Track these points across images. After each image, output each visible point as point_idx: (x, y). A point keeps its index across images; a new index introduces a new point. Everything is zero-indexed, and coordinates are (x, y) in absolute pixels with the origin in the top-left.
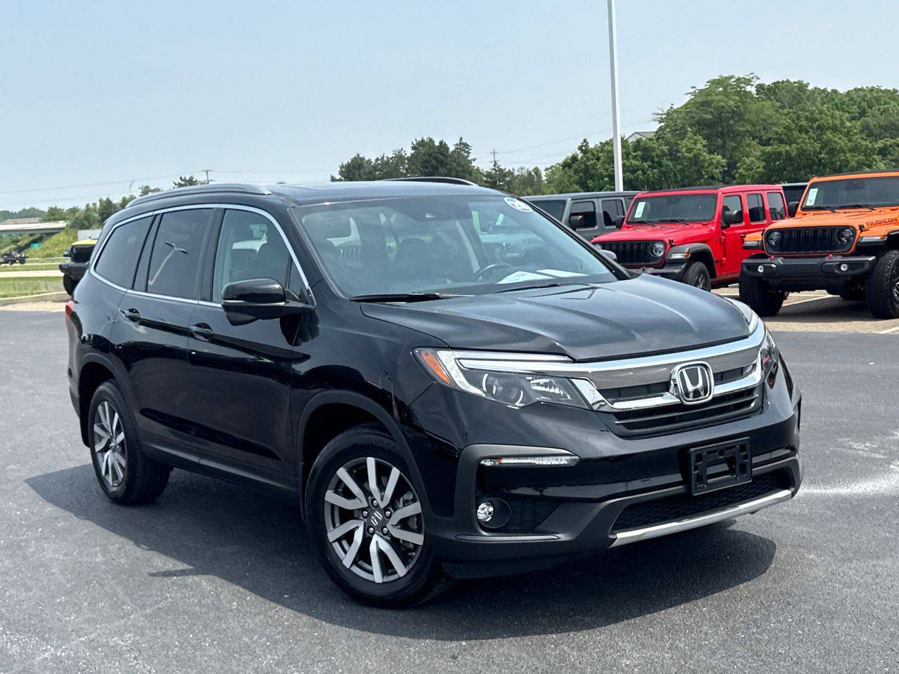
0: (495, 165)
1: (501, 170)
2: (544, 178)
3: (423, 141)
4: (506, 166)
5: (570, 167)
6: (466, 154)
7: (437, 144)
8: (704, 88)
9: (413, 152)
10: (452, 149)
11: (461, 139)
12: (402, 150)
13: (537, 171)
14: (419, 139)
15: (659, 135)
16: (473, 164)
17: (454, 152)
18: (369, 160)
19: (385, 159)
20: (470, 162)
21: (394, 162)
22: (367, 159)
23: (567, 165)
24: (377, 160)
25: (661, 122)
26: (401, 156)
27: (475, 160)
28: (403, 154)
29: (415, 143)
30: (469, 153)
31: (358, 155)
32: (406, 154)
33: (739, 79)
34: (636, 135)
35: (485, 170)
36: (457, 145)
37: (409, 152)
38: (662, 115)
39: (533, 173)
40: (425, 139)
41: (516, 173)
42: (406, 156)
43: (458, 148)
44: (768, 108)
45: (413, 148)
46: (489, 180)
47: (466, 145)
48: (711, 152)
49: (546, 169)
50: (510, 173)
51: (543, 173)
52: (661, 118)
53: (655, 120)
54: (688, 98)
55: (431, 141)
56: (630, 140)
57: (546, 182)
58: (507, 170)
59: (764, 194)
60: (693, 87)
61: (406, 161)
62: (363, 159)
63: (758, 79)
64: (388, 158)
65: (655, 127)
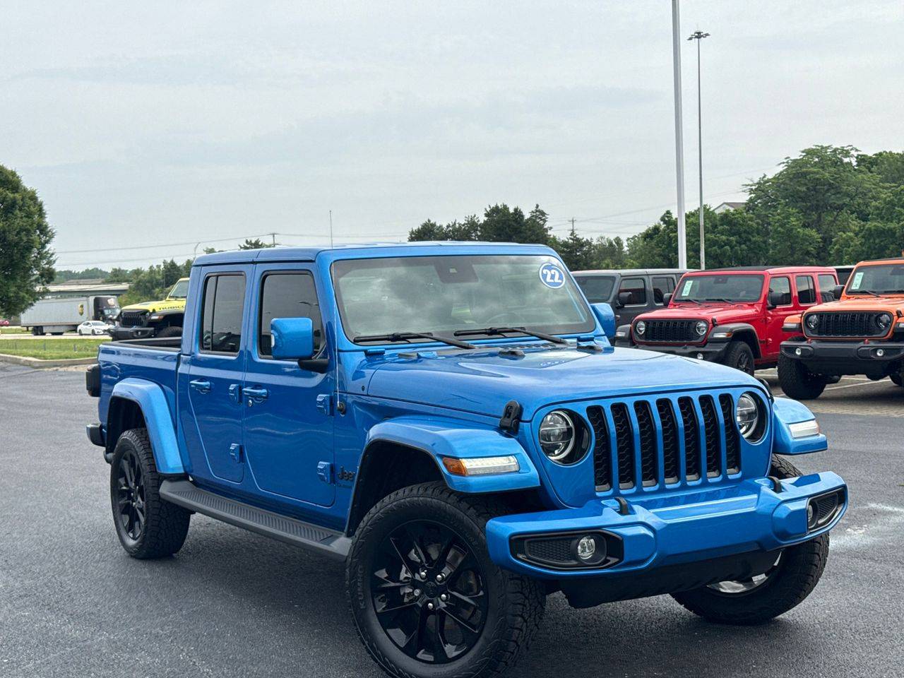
0: (572, 234)
1: (578, 240)
2: (626, 249)
3: (497, 207)
4: (584, 236)
5: (652, 238)
6: (541, 222)
7: (511, 211)
8: (799, 158)
9: (486, 219)
10: (527, 216)
11: (537, 206)
12: (475, 216)
13: (618, 240)
14: (493, 205)
15: (750, 206)
16: (549, 233)
17: (530, 219)
18: (440, 226)
19: (457, 225)
20: (546, 230)
21: (467, 228)
22: (438, 225)
23: (648, 236)
24: (448, 226)
25: (750, 194)
26: (474, 222)
27: (551, 228)
28: (476, 221)
29: (488, 209)
30: (545, 221)
31: (429, 221)
32: (478, 221)
33: (835, 150)
34: (725, 205)
35: (562, 239)
36: (532, 212)
37: (482, 219)
38: (751, 186)
39: (614, 243)
40: (499, 205)
41: (595, 243)
42: (479, 223)
43: (533, 216)
44: (868, 180)
45: (486, 215)
46: (565, 249)
47: (543, 213)
48: (804, 226)
49: (628, 239)
50: (588, 243)
51: (625, 244)
52: (752, 189)
53: (744, 191)
54: (781, 168)
55: (505, 207)
56: (717, 212)
57: (628, 253)
58: (585, 240)
59: (816, 276)
60: (786, 158)
61: (479, 229)
62: (434, 225)
63: (857, 150)
64: (459, 224)
65: (744, 198)
